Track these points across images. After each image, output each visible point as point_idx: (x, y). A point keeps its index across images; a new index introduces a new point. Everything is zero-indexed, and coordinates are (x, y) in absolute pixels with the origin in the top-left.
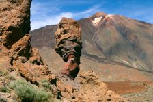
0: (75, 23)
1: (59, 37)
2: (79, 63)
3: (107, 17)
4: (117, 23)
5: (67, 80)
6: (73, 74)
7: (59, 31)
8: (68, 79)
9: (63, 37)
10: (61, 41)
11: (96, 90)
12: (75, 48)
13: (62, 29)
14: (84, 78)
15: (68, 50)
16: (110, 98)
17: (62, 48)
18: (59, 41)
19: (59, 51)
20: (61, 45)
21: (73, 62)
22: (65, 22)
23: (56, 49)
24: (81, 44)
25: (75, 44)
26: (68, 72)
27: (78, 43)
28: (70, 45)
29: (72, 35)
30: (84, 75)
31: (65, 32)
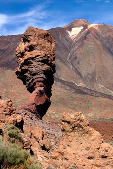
0: (46, 36)
1: (22, 54)
2: (51, 94)
3: (90, 26)
4: (104, 36)
5: (32, 118)
6: (41, 110)
7: (22, 46)
8: (34, 117)
9: (28, 55)
10: (26, 61)
11: (85, 142)
12: (46, 72)
13: (27, 44)
14: (69, 122)
15: (35, 75)
16: (106, 154)
17: (26, 71)
18: (22, 60)
19: (21, 76)
20: (25, 67)
21: (41, 93)
22: (32, 34)
23: (17, 73)
24: (54, 67)
25: (46, 67)
26: (33, 107)
27: (50, 65)
28: (37, 67)
29: (42, 53)
30: (68, 119)
31: (31, 48)
